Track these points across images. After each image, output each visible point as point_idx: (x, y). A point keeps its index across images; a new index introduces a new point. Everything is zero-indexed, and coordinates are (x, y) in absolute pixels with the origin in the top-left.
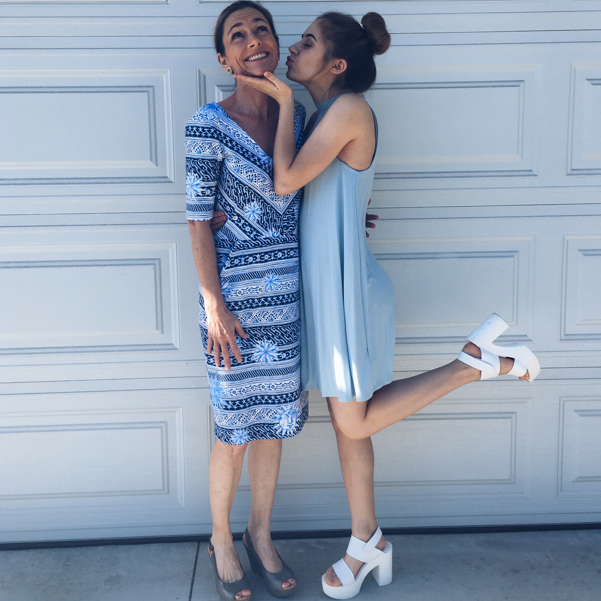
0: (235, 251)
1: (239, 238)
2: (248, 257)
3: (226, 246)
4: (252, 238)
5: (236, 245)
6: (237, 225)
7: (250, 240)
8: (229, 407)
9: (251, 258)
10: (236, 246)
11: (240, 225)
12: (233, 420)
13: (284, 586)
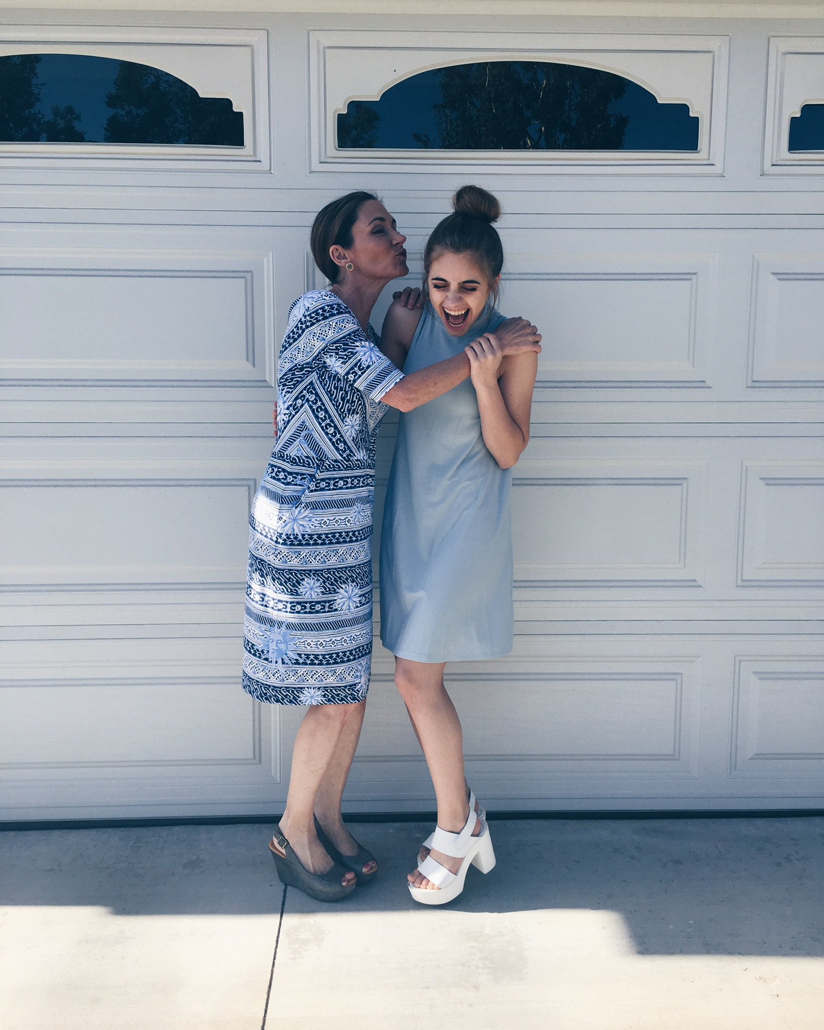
0: (323, 472)
1: (329, 456)
2: (338, 481)
3: (312, 465)
4: (344, 458)
5: (325, 464)
6: (330, 440)
7: (341, 460)
8: (301, 661)
9: (342, 482)
10: (325, 466)
11: (334, 440)
12: (305, 676)
13: (364, 870)
